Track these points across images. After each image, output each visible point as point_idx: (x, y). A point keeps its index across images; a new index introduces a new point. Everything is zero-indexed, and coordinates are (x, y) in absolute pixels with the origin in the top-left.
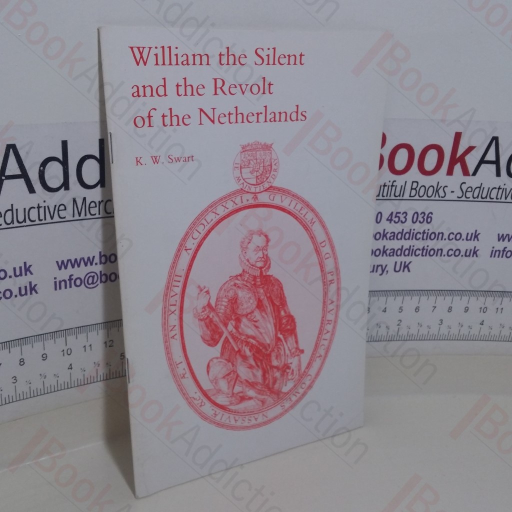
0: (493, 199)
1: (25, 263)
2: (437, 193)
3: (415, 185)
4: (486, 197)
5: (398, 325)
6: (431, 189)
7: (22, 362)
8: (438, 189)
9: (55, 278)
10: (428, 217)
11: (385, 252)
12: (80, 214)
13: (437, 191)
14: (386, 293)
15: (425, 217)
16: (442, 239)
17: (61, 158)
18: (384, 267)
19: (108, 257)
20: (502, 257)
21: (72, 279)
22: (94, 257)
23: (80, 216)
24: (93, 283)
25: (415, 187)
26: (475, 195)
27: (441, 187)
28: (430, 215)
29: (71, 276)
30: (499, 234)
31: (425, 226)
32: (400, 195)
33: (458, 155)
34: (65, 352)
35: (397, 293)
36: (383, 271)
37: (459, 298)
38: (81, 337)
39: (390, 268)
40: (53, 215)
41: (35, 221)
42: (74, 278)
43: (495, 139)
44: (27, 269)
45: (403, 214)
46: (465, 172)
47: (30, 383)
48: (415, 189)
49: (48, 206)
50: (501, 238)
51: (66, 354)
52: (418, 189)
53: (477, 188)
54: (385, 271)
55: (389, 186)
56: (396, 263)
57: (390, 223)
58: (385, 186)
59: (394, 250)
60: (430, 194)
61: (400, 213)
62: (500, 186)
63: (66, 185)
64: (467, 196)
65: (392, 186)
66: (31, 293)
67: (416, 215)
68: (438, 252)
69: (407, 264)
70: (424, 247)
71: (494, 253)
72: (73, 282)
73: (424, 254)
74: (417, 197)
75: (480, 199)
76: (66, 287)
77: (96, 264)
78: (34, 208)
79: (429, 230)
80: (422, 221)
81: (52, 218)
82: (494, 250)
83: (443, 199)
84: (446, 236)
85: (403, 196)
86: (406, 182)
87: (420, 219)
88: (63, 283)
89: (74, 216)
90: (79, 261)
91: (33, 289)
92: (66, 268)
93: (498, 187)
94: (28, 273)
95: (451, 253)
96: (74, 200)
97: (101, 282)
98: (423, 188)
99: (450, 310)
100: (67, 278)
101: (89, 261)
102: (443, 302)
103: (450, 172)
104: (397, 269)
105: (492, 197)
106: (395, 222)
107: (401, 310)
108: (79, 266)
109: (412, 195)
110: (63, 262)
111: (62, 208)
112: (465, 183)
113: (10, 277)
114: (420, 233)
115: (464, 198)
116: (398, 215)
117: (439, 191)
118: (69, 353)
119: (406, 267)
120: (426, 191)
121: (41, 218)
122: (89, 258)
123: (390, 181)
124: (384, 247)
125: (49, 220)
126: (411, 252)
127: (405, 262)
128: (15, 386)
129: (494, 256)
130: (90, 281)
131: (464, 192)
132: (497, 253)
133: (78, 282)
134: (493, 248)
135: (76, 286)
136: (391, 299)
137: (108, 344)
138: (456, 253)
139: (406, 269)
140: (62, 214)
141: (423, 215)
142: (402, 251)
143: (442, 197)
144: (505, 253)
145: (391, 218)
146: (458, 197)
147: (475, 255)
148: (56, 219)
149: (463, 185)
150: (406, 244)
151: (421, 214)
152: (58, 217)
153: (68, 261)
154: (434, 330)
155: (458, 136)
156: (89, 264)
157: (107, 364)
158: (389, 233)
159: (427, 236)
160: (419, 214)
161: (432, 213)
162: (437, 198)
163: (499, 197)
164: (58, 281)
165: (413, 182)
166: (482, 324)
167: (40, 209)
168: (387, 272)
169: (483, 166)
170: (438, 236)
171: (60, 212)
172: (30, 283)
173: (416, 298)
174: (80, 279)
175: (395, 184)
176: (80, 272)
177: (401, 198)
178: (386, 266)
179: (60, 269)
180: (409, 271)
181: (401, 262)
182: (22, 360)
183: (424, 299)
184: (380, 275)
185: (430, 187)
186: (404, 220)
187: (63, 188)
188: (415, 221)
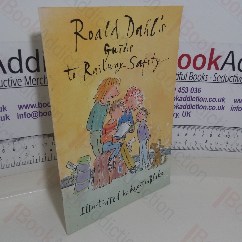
0: (231, 82)
1: (3, 106)
2: (203, 78)
3: (192, 74)
4: (228, 81)
5: (185, 142)
6: (200, 76)
8: (203, 76)
9: (18, 113)
10: (198, 90)
11: (177, 107)
12: (28, 84)
13: (203, 77)
14: (179, 126)
15: (197, 90)
16: (206, 101)
17: (18, 57)
18: (177, 114)
19: (42, 104)
20: (237, 110)
21: (26, 114)
22: (36, 104)
23: (28, 85)
24: (36, 116)
25: (192, 75)
26: (222, 80)
27: (205, 75)
28: (200, 89)
29: (25, 112)
30: (235, 99)
31: (197, 95)
32: (184, 79)
33: (213, 60)
34: (24, 147)
35: (184, 126)
36: (177, 116)
37: (215, 130)
38: (31, 141)
39: (180, 114)
40: (16, 84)
41: (7, 86)
42: (27, 113)
43: (232, 52)
45: (186, 88)
46: (217, 68)
47: (8, 161)
48: (192, 76)
49: (13, 80)
50: (236, 101)
51: (24, 148)
52: (193, 76)
53: (223, 76)
54: (178, 116)
55: (179, 74)
56: (183, 112)
57: (180, 92)
59: (182, 105)
60: (199, 79)
62: (235, 76)
63: (21, 70)
64: (218, 80)
65: (180, 74)
66: (7, 120)
67: (192, 89)
68: (204, 107)
69: (188, 113)
70: (197, 105)
71: (232, 109)
72: (26, 115)
73: (197, 108)
74: (193, 80)
75: (224, 82)
76: (23, 118)
77: (37, 107)
78: (6, 80)
79: (199, 96)
80: (195, 92)
81: (15, 85)
82: (233, 107)
83: (206, 81)
84: (208, 100)
85: (186, 80)
86: (187, 73)
87: (195, 91)
88: (21, 116)
89: (25, 85)
90: (28, 106)
91: (7, 118)
92: (22, 109)
93: (233, 76)
94: (5, 110)
95: (210, 108)
96: (25, 78)
97: (40, 116)
98: (196, 76)
99: (211, 135)
100: (23, 113)
101: (33, 106)
102: (208, 132)
103: (209, 68)
104: (184, 115)
105: (231, 81)
106: (182, 92)
107: (186, 135)
108: (29, 108)
109: (190, 79)
110: (21, 106)
111: (19, 81)
112: (217, 74)
114: (195, 98)
115: (216, 81)
116: (183, 89)
117: (204, 78)
118: (26, 148)
119: (188, 114)
121: (10, 85)
122: (33, 105)
123: (179, 72)
124: (177, 104)
125: (13, 86)
126: (191, 107)
127: (188, 112)
128: (1, 162)
129: (233, 110)
130: (34, 115)
131: (217, 78)
132: (234, 108)
133: (29, 116)
134: (232, 106)
135: (28, 117)
136: (181, 129)
137: (44, 145)
138: (213, 108)
139: (188, 115)
140: (20, 84)
141: (196, 89)
142: (186, 107)
143: (205, 80)
144: (238, 108)
145: (180, 90)
146: (214, 81)
147: (223, 109)
148: (17, 86)
149: (216, 74)
150: (188, 103)
151: (195, 89)
152: (18, 85)
153: (23, 105)
154: (203, 145)
155: (213, 50)
156: (33, 107)
157: (44, 154)
158: (179, 98)
159: (199, 99)
160: (194, 88)
161: (200, 88)
162: (203, 81)
163: (234, 81)
164: (19, 114)
165: (191, 73)
166: (227, 143)
167: (9, 81)
168: (179, 116)
169: (226, 65)
170: (204, 99)
171: (19, 83)
172: (6, 115)
173: (194, 130)
174: (30, 114)
175: (181, 73)
176: (30, 111)
177: (185, 80)
179: (20, 109)
180: (190, 116)
181: (186, 112)
182: (3, 150)
183: (198, 130)
184: (176, 118)
185: (199, 75)
186: (186, 91)
187: (20, 72)
188: (192, 92)
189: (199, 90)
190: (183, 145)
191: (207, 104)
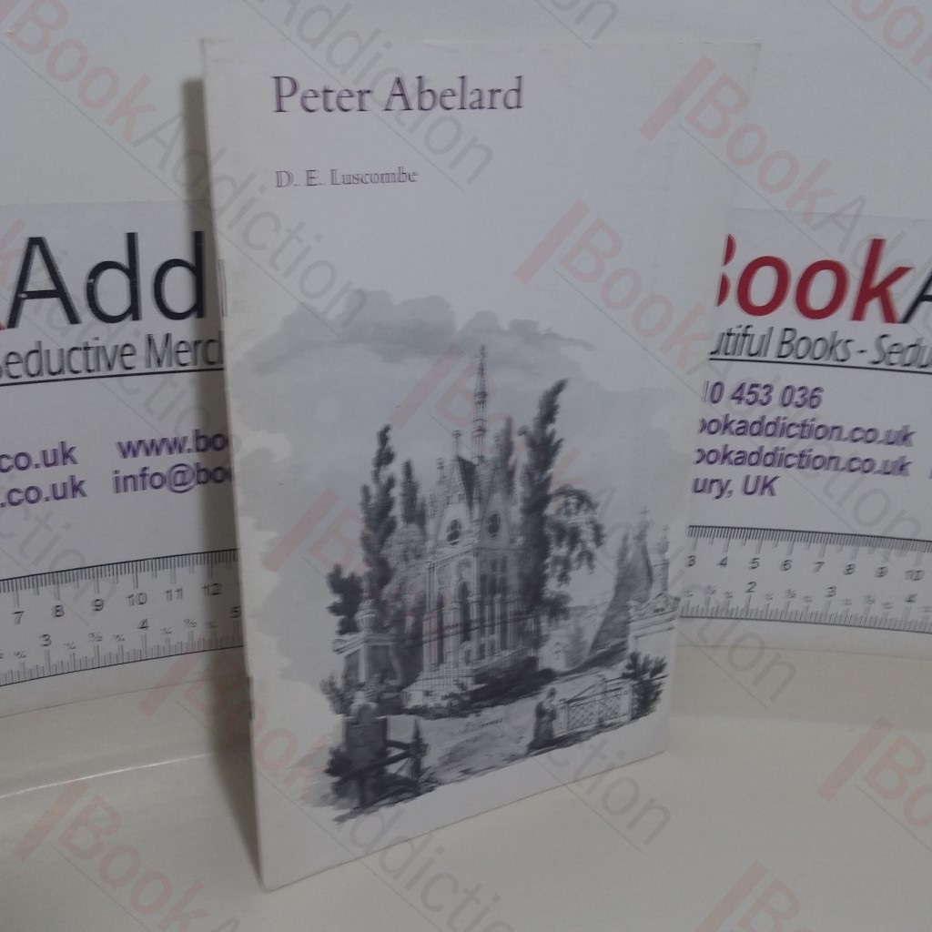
1: (63, 444)
2: (832, 353)
3: (789, 335)
4: (928, 365)
5: (749, 591)
6: (820, 346)
7: (58, 611)
8: (835, 344)
9: (116, 472)
11: (726, 456)
12: (159, 362)
13: (832, 349)
14: (728, 531)
15: (808, 396)
16: (838, 439)
17: (125, 263)
18: (724, 484)
19: (211, 439)
21: (147, 475)
22: (185, 439)
23: (160, 365)
24: (183, 484)
25: (790, 339)
26: (908, 361)
27: (841, 341)
28: (817, 393)
29: (145, 469)
31: (806, 414)
32: (759, 353)
33: (875, 284)
34: (134, 598)
35: (748, 532)
36: (722, 490)
37: (869, 549)
38: (164, 574)
39: (736, 486)
40: (113, 362)
41: (79, 372)
42: (150, 472)
44: (67, 455)
45: (764, 388)
46: (889, 316)
47: (74, 648)
49: (103, 347)
51: (135, 603)
52: (794, 343)
53: (911, 346)
54: (727, 491)
55: (738, 335)
56: (748, 478)
57: (739, 403)
58: (729, 334)
59: (744, 453)
60: (817, 356)
61: (756, 386)
63: (134, 311)
64: (893, 362)
65: (745, 335)
66: (74, 496)
67: (789, 391)
68: (830, 462)
70: (803, 451)
73: (803, 464)
74: (792, 358)
75: (915, 368)
76: (135, 489)
77: (190, 451)
78: (78, 349)
79: (813, 420)
80: (800, 403)
83: (842, 364)
84: (847, 433)
85: (765, 355)
86: (772, 329)
87: (797, 398)
88: (130, 481)
90: (158, 444)
91: (76, 488)
92: (135, 454)
94: (68, 460)
95: (855, 465)
96: (150, 340)
97: (198, 482)
98: (805, 342)
99: (850, 570)
100: (136, 472)
101: (176, 446)
102: (838, 556)
103: (858, 314)
104: (750, 489)
106: (748, 402)
107: (755, 564)
108: (158, 452)
109: (782, 354)
110: (129, 445)
111: (127, 350)
112: (887, 336)
113: (37, 466)
114: (797, 426)
115: (884, 365)
117: (837, 349)
118: (141, 600)
119: (767, 485)
120: (810, 348)
121: (90, 368)
122: (176, 440)
123: (739, 327)
124: (726, 446)
125: (104, 371)
126: (778, 458)
128: (48, 651)
130: (179, 479)
131: (885, 353)
135: (154, 487)
136: (735, 543)
137: (212, 589)
138: (867, 466)
139: (767, 490)
140: (129, 361)
141: (803, 391)
142: (759, 457)
143: (842, 361)
145: (741, 394)
146: (873, 362)
147: (902, 472)
148: (117, 369)
149: (884, 339)
150: (768, 444)
151: (799, 390)
152: (121, 367)
153: (139, 442)
154: (818, 605)
155: (876, 247)
156: (176, 450)
157: (211, 623)
158: (736, 422)
159: (806, 430)
160: (796, 389)
161: (820, 390)
162: (832, 361)
164: (121, 475)
165: (786, 329)
166: (910, 600)
167: (89, 351)
168: (730, 492)
169: (925, 305)
170: (833, 432)
171: (124, 358)
172: (73, 478)
173: (784, 545)
174: (161, 475)
175: (750, 331)
176: (162, 463)
177: (762, 358)
178: (729, 481)
179: (125, 455)
180: (772, 493)
181: (758, 477)
182: (57, 609)
183: (799, 547)
184: (718, 497)
185: (820, 339)
186: (765, 400)
187: (130, 317)
188: (786, 401)
189: (812, 398)
190: (738, 602)
191: (844, 450)
